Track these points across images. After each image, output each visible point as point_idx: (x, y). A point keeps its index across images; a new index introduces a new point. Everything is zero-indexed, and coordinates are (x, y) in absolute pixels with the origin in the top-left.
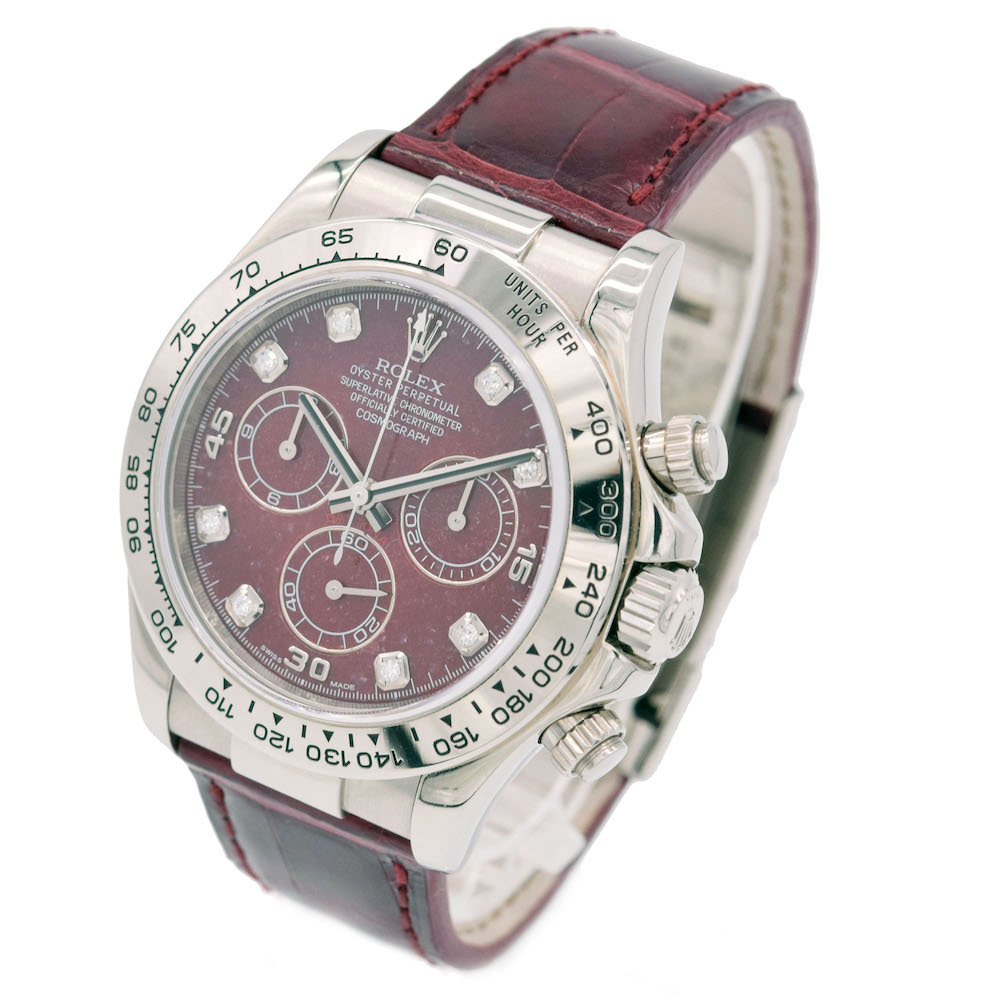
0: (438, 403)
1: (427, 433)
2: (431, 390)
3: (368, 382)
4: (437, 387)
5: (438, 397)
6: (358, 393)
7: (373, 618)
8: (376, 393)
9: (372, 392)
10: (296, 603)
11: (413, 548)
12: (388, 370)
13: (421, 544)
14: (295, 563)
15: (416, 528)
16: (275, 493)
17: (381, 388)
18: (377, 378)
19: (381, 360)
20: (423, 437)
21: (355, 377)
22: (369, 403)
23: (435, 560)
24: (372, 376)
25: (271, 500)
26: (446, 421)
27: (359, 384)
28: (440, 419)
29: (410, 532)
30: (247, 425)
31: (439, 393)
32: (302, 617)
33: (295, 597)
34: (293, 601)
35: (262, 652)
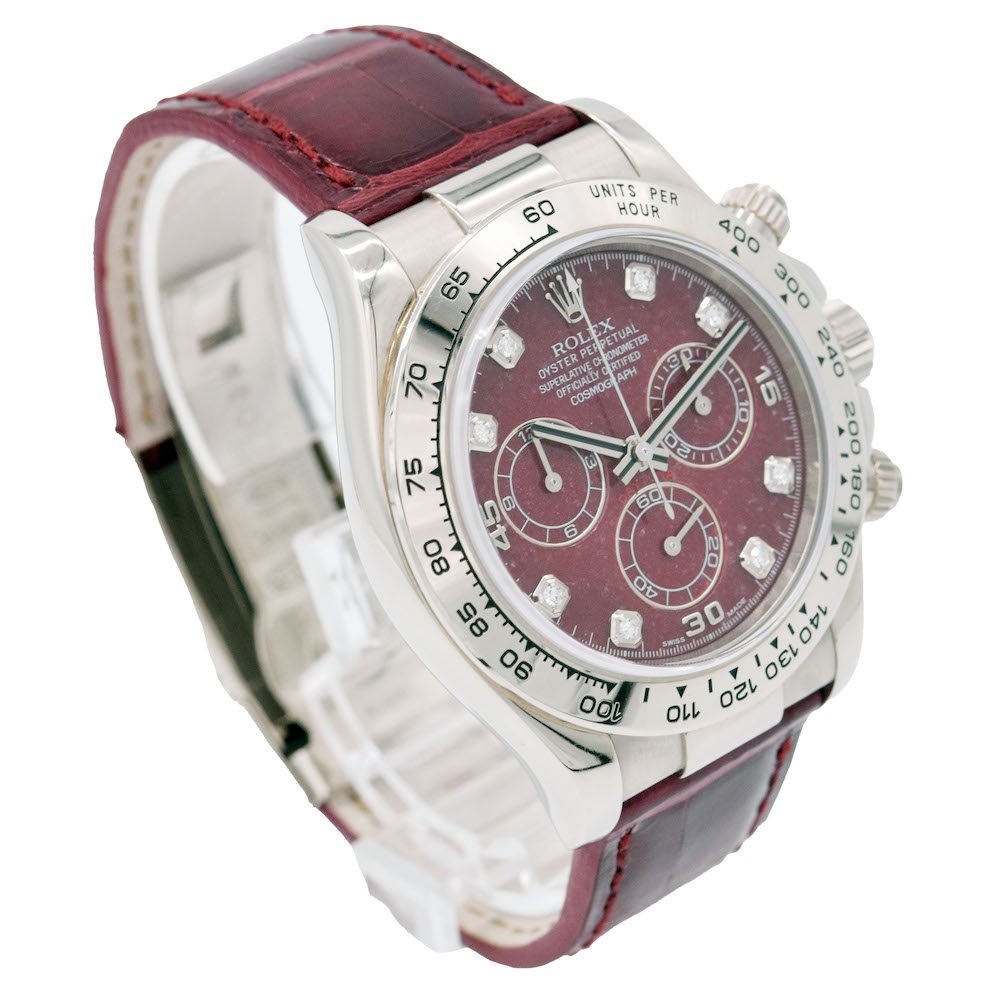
0: (617, 336)
1: (630, 365)
2: (605, 332)
3: (561, 372)
4: (607, 326)
5: (613, 331)
6: (560, 387)
7: (710, 538)
8: (572, 375)
9: (568, 377)
10: (653, 588)
11: (689, 459)
12: (565, 348)
13: (692, 450)
14: (627, 560)
15: (679, 442)
16: (568, 526)
17: (572, 368)
18: (563, 363)
19: (553, 347)
20: (630, 372)
21: (549, 378)
22: (575, 388)
23: (710, 451)
24: (558, 365)
25: (570, 534)
26: (634, 343)
27: (555, 381)
28: (628, 346)
29: (679, 450)
30: (504, 500)
31: (611, 328)
32: (665, 592)
33: (648, 585)
34: (650, 589)
35: (666, 648)
